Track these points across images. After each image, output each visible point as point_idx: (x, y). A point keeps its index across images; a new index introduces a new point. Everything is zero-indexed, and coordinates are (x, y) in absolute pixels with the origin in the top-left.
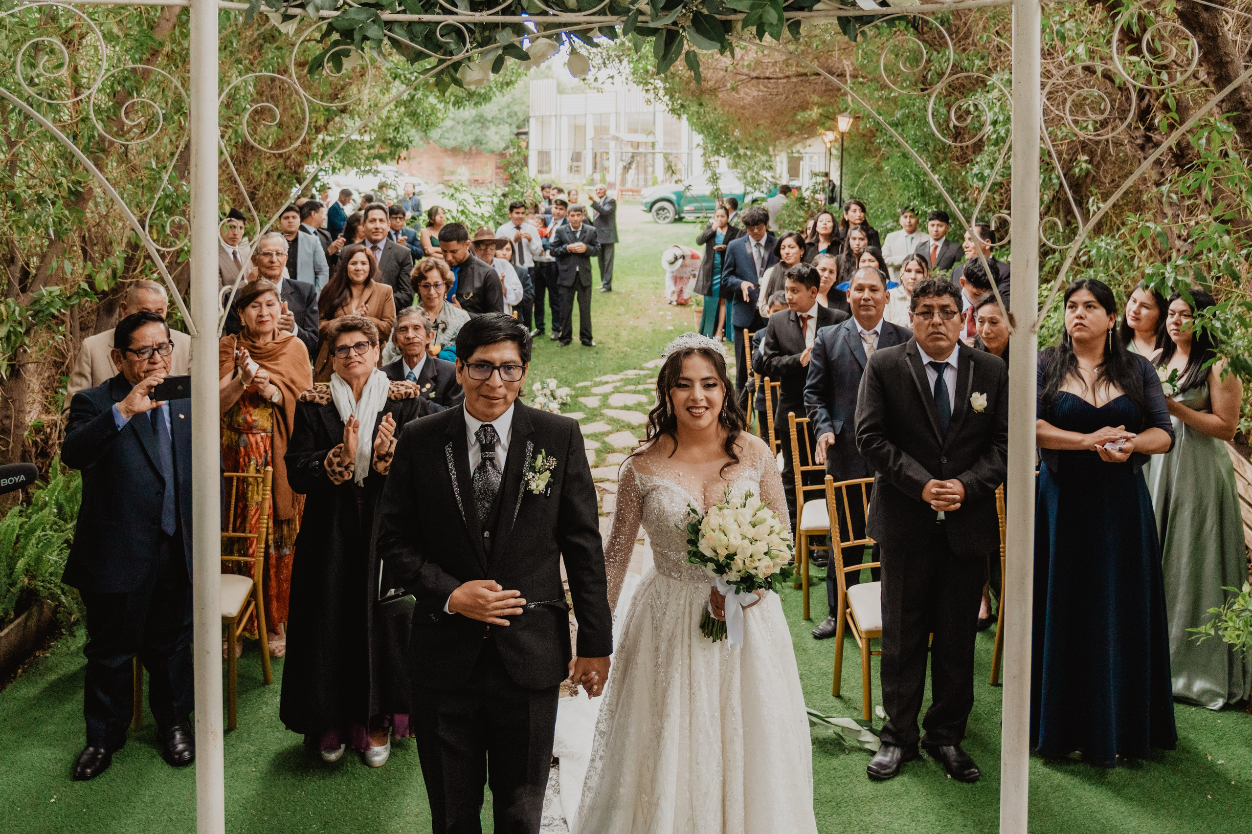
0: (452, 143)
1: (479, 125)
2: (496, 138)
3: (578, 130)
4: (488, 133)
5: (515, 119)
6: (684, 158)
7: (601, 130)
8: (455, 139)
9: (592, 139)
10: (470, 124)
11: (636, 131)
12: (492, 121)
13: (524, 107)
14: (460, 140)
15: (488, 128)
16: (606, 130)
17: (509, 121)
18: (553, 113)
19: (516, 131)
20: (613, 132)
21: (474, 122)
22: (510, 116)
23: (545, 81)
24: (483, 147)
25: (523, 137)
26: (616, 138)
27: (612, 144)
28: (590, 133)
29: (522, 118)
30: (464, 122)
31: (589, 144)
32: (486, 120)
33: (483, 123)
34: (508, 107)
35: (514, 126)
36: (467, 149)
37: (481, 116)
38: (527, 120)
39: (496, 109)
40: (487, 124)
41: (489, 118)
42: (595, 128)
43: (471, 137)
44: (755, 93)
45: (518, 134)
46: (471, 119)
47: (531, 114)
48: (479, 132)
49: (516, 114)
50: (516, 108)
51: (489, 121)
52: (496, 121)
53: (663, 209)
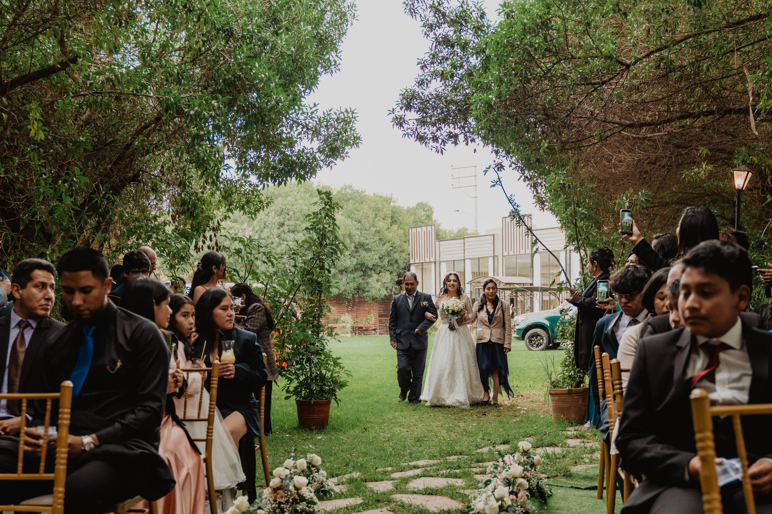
1: (360, 273)
2: (378, 286)
4: (370, 281)
5: (396, 266)
10: (352, 273)
11: (514, 275)
12: (373, 268)
13: (404, 255)
14: (344, 288)
15: (369, 277)
17: (390, 268)
18: (432, 260)
21: (356, 270)
22: (390, 263)
23: (424, 228)
24: (366, 295)
29: (402, 266)
32: (367, 267)
33: (365, 272)
34: (389, 255)
35: (395, 274)
36: (349, 298)
37: (362, 265)
39: (377, 257)
40: (369, 272)
41: (370, 266)
43: (354, 285)
46: (352, 267)
47: (412, 261)
48: (360, 281)
49: (396, 261)
50: (396, 256)
51: (371, 269)
52: (376, 269)
53: (537, 335)
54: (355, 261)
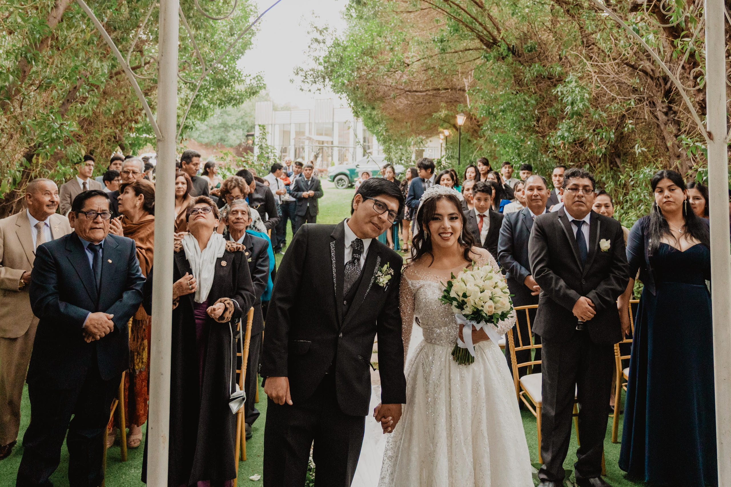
0: (205, 141)
1: (223, 129)
2: (234, 137)
3: (286, 134)
4: (229, 134)
5: (246, 126)
6: (351, 150)
7: (300, 133)
8: (208, 138)
9: (295, 139)
10: (218, 129)
11: (321, 134)
12: (232, 127)
13: (251, 119)
14: (211, 139)
15: (229, 131)
16: (303, 133)
17: (242, 127)
18: (270, 123)
19: (246, 133)
20: (307, 134)
21: (220, 127)
22: (243, 124)
23: (266, 103)
24: (225, 143)
25: (251, 137)
26: (309, 139)
27: (307, 142)
28: (293, 135)
29: (250, 125)
30: (214, 127)
31: (292, 142)
32: (228, 126)
33: (226, 128)
34: (242, 118)
35: (245, 130)
36: (215, 144)
37: (225, 124)
38: (253, 127)
39: (234, 119)
40: (229, 129)
41: (230, 125)
42: (296, 132)
43: (218, 137)
44: (406, 102)
45: (247, 136)
46: (218, 125)
47: (256, 123)
48: (223, 134)
49: (247, 123)
50: (247, 119)
51: (230, 127)
52: (234, 127)
53: (341, 179)
54: (220, 121)
